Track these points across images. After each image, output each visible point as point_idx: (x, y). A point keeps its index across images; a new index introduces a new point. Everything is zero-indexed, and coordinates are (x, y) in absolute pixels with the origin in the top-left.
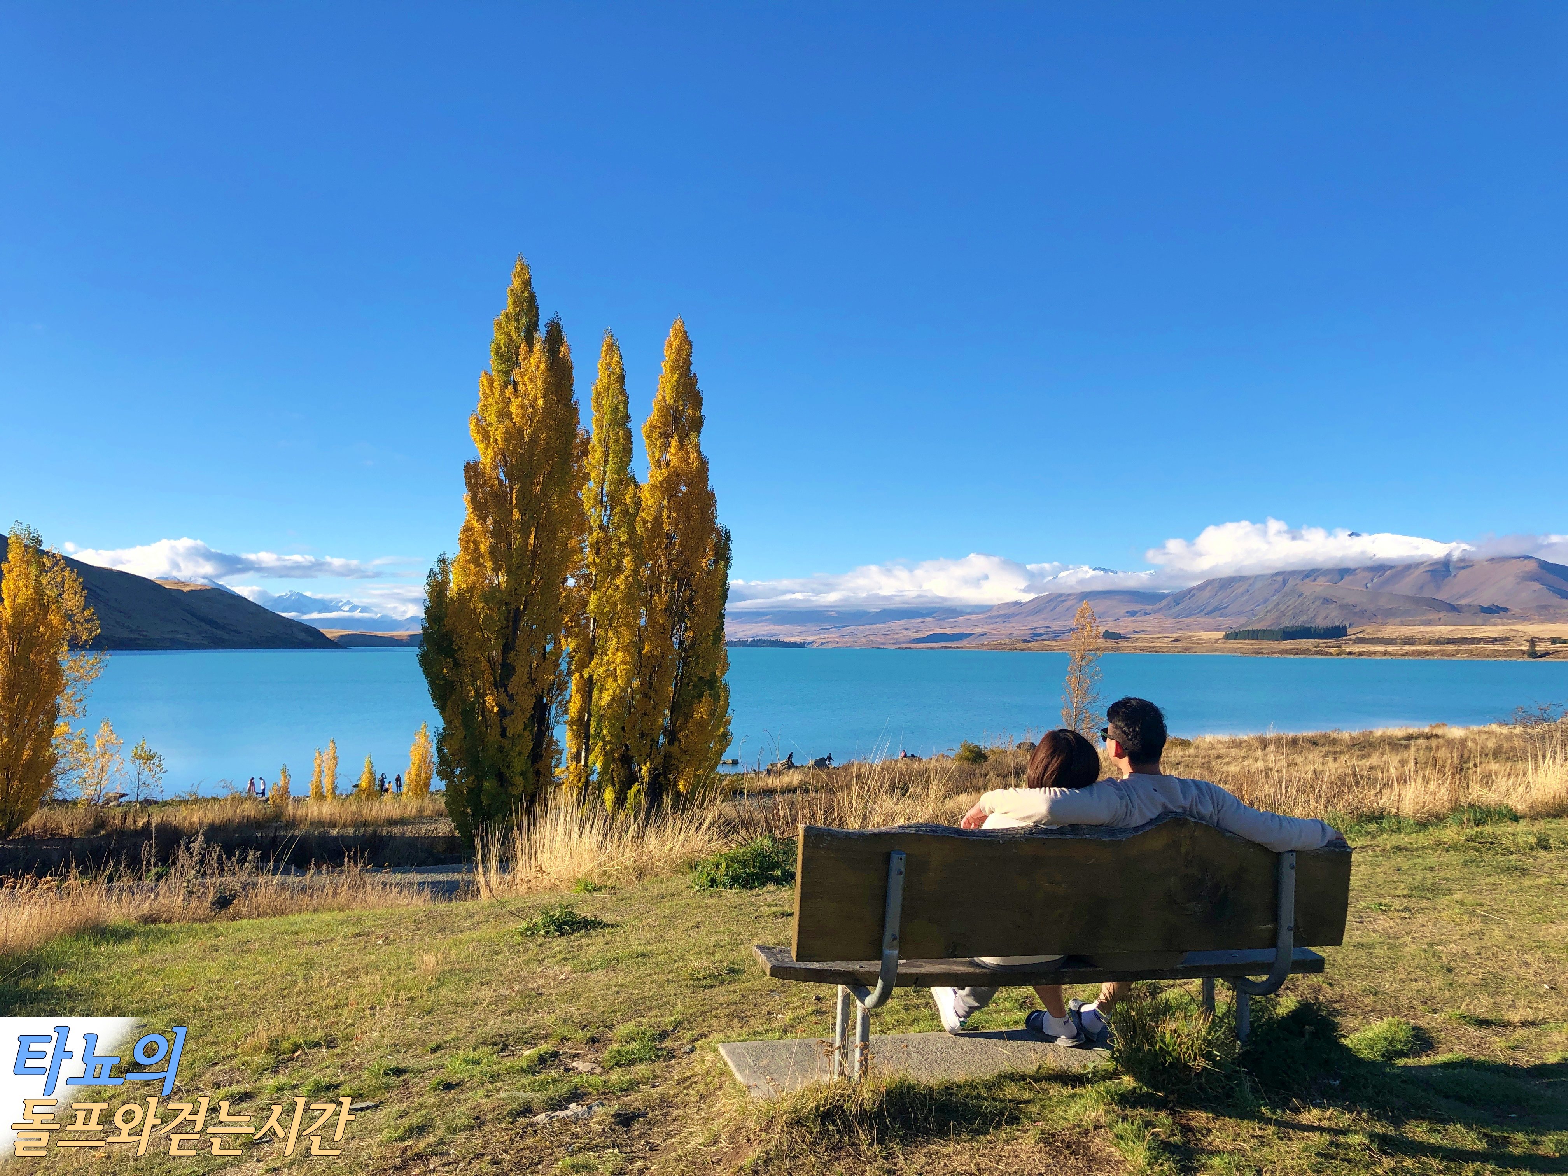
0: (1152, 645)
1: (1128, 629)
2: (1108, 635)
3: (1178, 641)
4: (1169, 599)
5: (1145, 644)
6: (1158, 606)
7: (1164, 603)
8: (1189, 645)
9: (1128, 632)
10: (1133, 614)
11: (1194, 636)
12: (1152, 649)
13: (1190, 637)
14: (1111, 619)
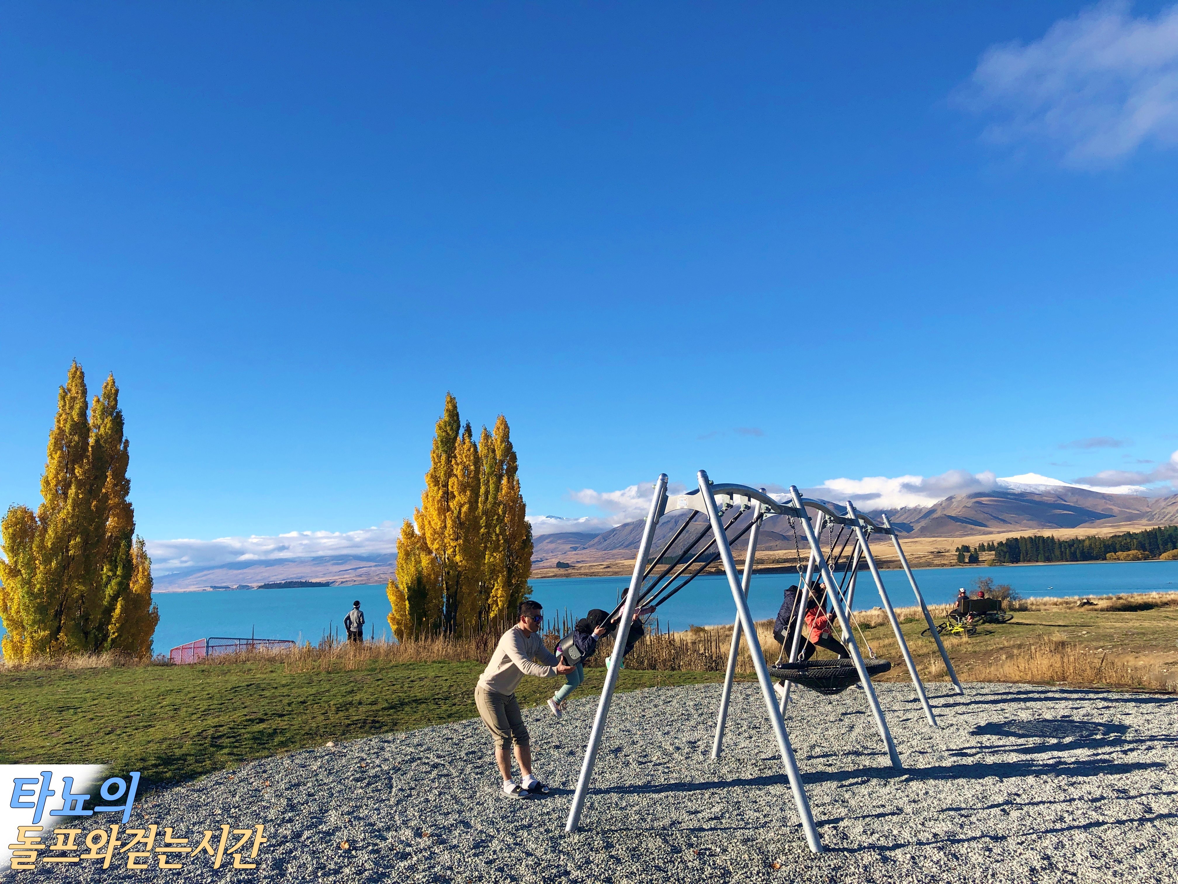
0: (592, 571)
1: (572, 560)
2: (560, 565)
3: (609, 567)
4: (600, 536)
5: (587, 571)
6: (592, 542)
7: (596, 540)
8: (617, 570)
9: (573, 562)
10: (575, 549)
11: (619, 563)
12: (592, 574)
13: (616, 564)
14: (560, 553)
